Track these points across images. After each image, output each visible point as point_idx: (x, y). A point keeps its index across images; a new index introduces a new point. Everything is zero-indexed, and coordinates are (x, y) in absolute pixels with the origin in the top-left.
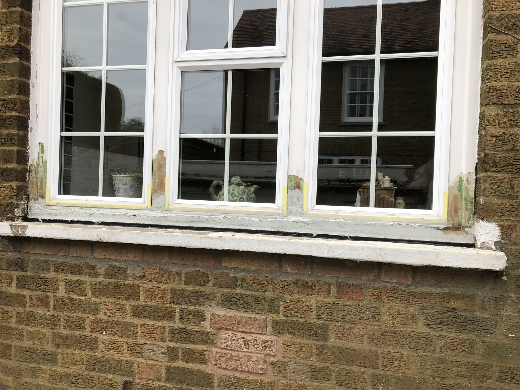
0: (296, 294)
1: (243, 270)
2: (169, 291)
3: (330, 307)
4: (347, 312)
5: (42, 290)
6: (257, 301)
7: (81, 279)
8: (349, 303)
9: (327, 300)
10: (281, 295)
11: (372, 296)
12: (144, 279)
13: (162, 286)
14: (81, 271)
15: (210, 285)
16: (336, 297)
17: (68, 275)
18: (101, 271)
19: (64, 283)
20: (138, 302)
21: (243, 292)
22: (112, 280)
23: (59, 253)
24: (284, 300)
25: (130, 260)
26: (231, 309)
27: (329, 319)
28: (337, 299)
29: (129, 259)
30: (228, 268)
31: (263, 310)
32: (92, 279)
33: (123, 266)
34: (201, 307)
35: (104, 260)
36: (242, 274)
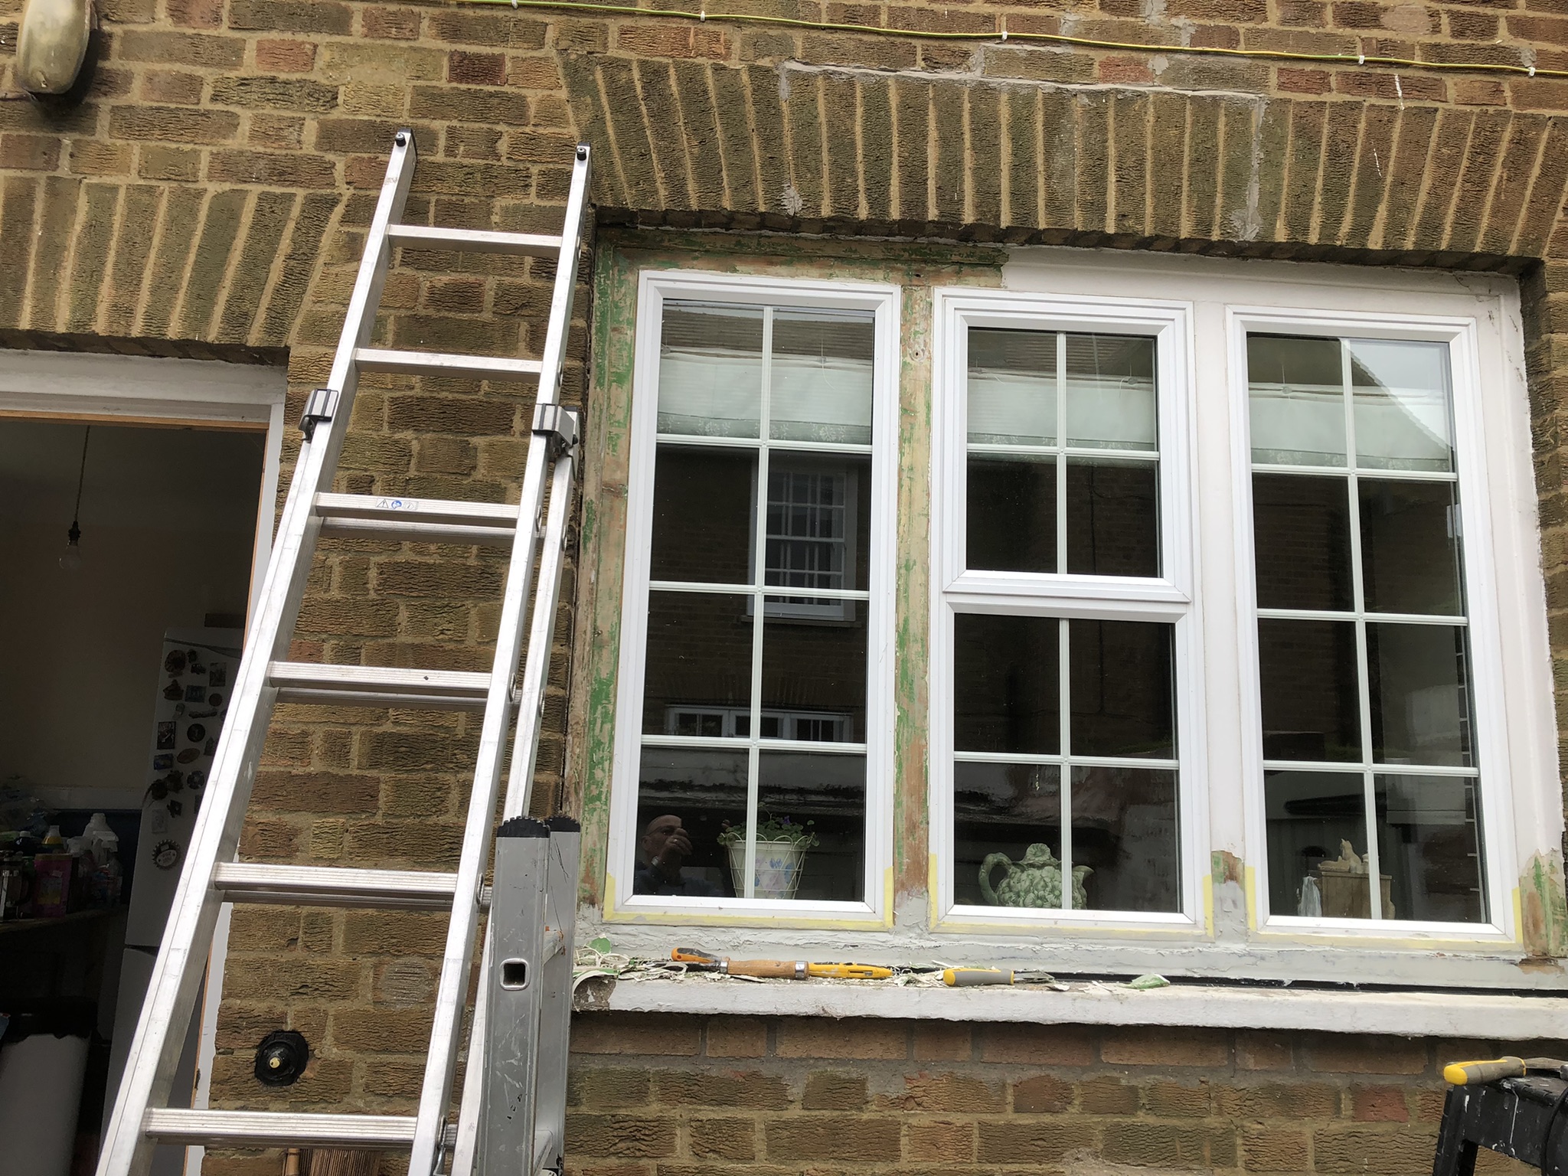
0: (1270, 1117)
1: (1149, 1069)
2: (976, 1131)
3: (1343, 1142)
4: (1377, 1150)
5: (625, 1152)
6: (1185, 1139)
7: (739, 1116)
8: (1380, 1129)
9: (1335, 1127)
10: (1237, 1122)
11: (1423, 1111)
12: (907, 1105)
13: (958, 1119)
14: (740, 1095)
15: (1074, 1110)
16: (1353, 1118)
17: (702, 1108)
18: (796, 1091)
19: (688, 1130)
20: (897, 1166)
21: (1152, 1120)
22: (827, 1114)
23: (677, 1051)
24: (1246, 1134)
25: (874, 1060)
26: (1128, 1164)
27: (1343, 1170)
28: (1356, 1124)
29: (871, 1056)
30: (1114, 1067)
31: (1200, 1160)
32: (771, 1115)
33: (854, 1076)
34: (1057, 1165)
35: (804, 1063)
36: (1150, 1079)
